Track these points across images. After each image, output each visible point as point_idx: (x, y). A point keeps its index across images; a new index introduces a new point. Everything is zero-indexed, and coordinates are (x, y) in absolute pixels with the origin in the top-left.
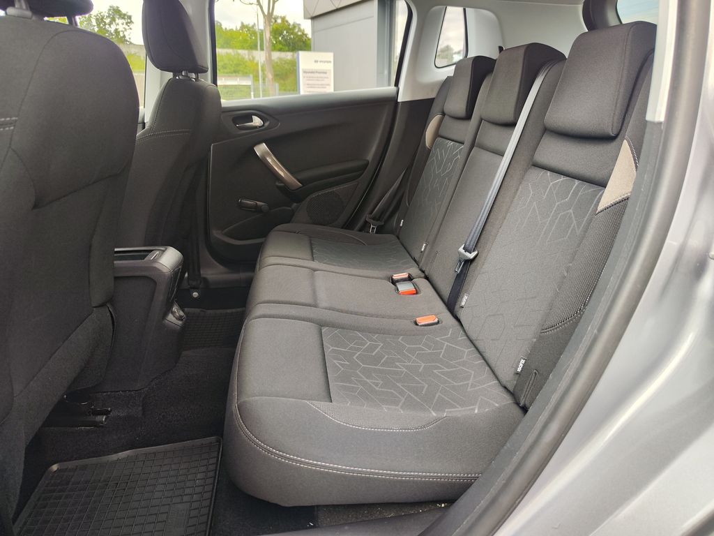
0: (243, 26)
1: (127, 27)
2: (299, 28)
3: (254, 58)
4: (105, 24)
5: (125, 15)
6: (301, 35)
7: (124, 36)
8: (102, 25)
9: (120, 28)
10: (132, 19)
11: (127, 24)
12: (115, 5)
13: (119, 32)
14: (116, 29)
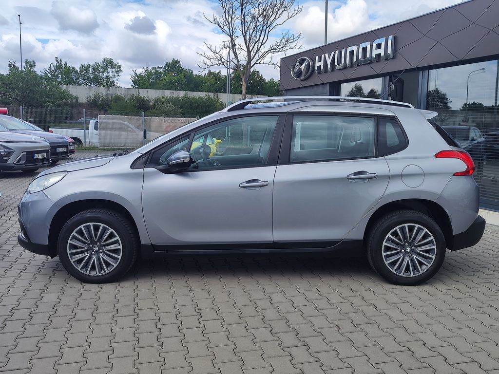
0: (210, 73)
1: (116, 74)
2: (258, 74)
3: (218, 99)
4: (99, 73)
5: (116, 65)
6: (259, 80)
7: (113, 81)
8: (96, 73)
9: (111, 74)
10: (122, 68)
11: (116, 72)
12: (109, 57)
13: (109, 78)
14: (107, 77)
